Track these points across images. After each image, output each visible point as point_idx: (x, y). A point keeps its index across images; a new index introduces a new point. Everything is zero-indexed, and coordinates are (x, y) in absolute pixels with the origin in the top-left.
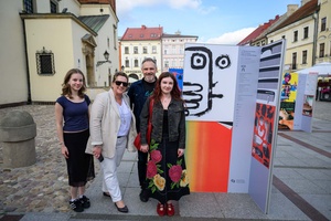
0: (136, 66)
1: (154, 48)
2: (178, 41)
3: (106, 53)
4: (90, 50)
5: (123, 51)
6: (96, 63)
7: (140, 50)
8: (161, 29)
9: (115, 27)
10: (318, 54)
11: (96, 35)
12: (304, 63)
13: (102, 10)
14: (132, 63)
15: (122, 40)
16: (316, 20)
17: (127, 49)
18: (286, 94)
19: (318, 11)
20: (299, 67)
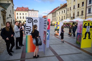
0: (21, 18)
1: (26, 13)
2: (33, 12)
3: (10, 15)
4: (4, 14)
5: (16, 14)
6: (6, 18)
7: (22, 14)
8: (28, 8)
9: (13, 7)
10: (67, 17)
11: (6, 9)
12: (64, 19)
13: (8, 2)
14: (19, 18)
15: (16, 11)
16: (66, 8)
17: (17, 13)
18: (57, 27)
19: (67, 6)
20: (63, 20)
